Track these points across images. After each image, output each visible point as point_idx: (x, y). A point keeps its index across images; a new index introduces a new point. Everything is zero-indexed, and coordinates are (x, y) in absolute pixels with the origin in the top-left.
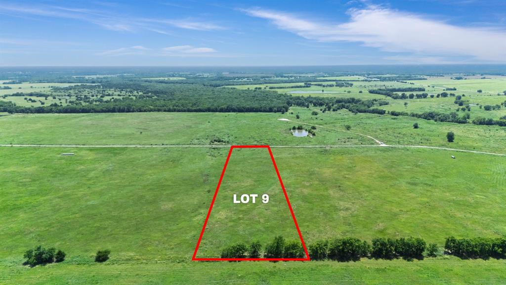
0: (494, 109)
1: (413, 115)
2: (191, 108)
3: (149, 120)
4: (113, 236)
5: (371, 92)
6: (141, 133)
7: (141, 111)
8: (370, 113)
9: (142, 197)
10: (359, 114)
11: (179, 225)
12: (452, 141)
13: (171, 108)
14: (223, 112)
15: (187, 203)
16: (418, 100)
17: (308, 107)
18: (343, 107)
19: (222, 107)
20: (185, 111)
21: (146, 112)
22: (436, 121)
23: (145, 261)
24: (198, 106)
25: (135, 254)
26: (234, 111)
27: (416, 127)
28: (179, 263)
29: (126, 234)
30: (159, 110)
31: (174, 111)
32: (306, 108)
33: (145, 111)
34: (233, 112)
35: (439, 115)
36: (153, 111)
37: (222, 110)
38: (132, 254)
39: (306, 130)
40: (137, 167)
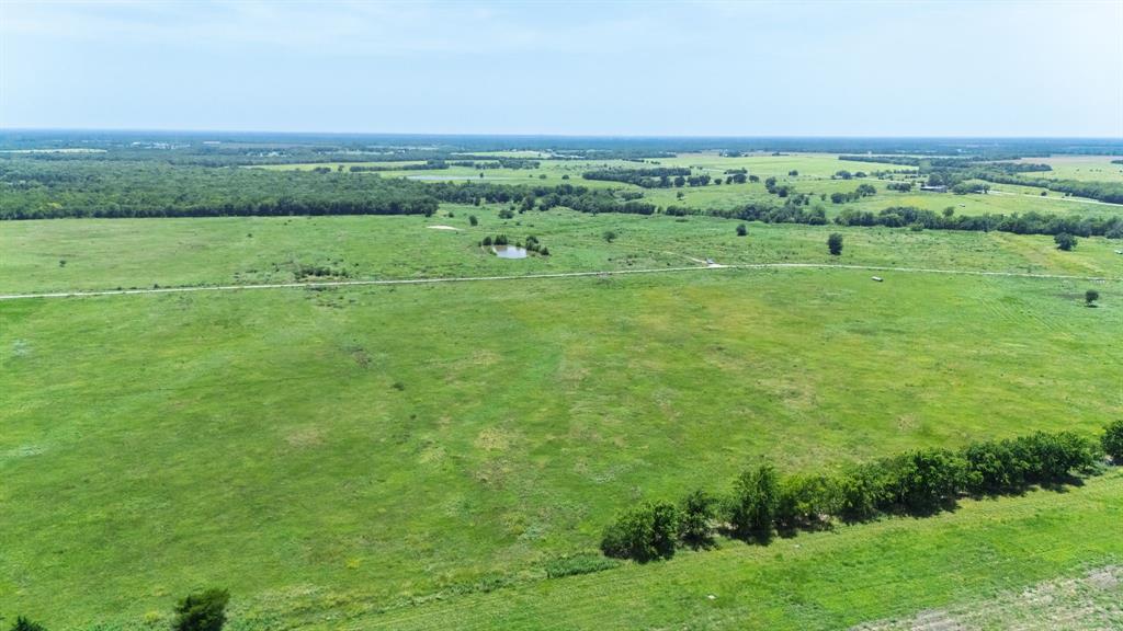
0: (848, 201)
1: (715, 214)
2: (175, 207)
3: (62, 236)
4: (184, 542)
5: (588, 177)
6: (63, 263)
7: (22, 217)
8: (620, 212)
9: (199, 420)
10: (600, 214)
11: (389, 482)
12: (839, 254)
13: (117, 207)
14: (268, 215)
15: (358, 420)
16: (695, 189)
17: (477, 204)
18: (556, 203)
19: (266, 202)
20: (158, 215)
21: (40, 218)
22: (767, 222)
23: (366, 606)
24: (192, 203)
25: (317, 589)
26: (299, 211)
27: (742, 232)
28: (487, 591)
29: (225, 530)
30: (79, 214)
31: (127, 214)
32: (472, 206)
33: (36, 216)
34: (295, 215)
35: (769, 211)
36: (61, 217)
37: (264, 211)
38: (306, 590)
39: (518, 245)
40: (117, 344)
